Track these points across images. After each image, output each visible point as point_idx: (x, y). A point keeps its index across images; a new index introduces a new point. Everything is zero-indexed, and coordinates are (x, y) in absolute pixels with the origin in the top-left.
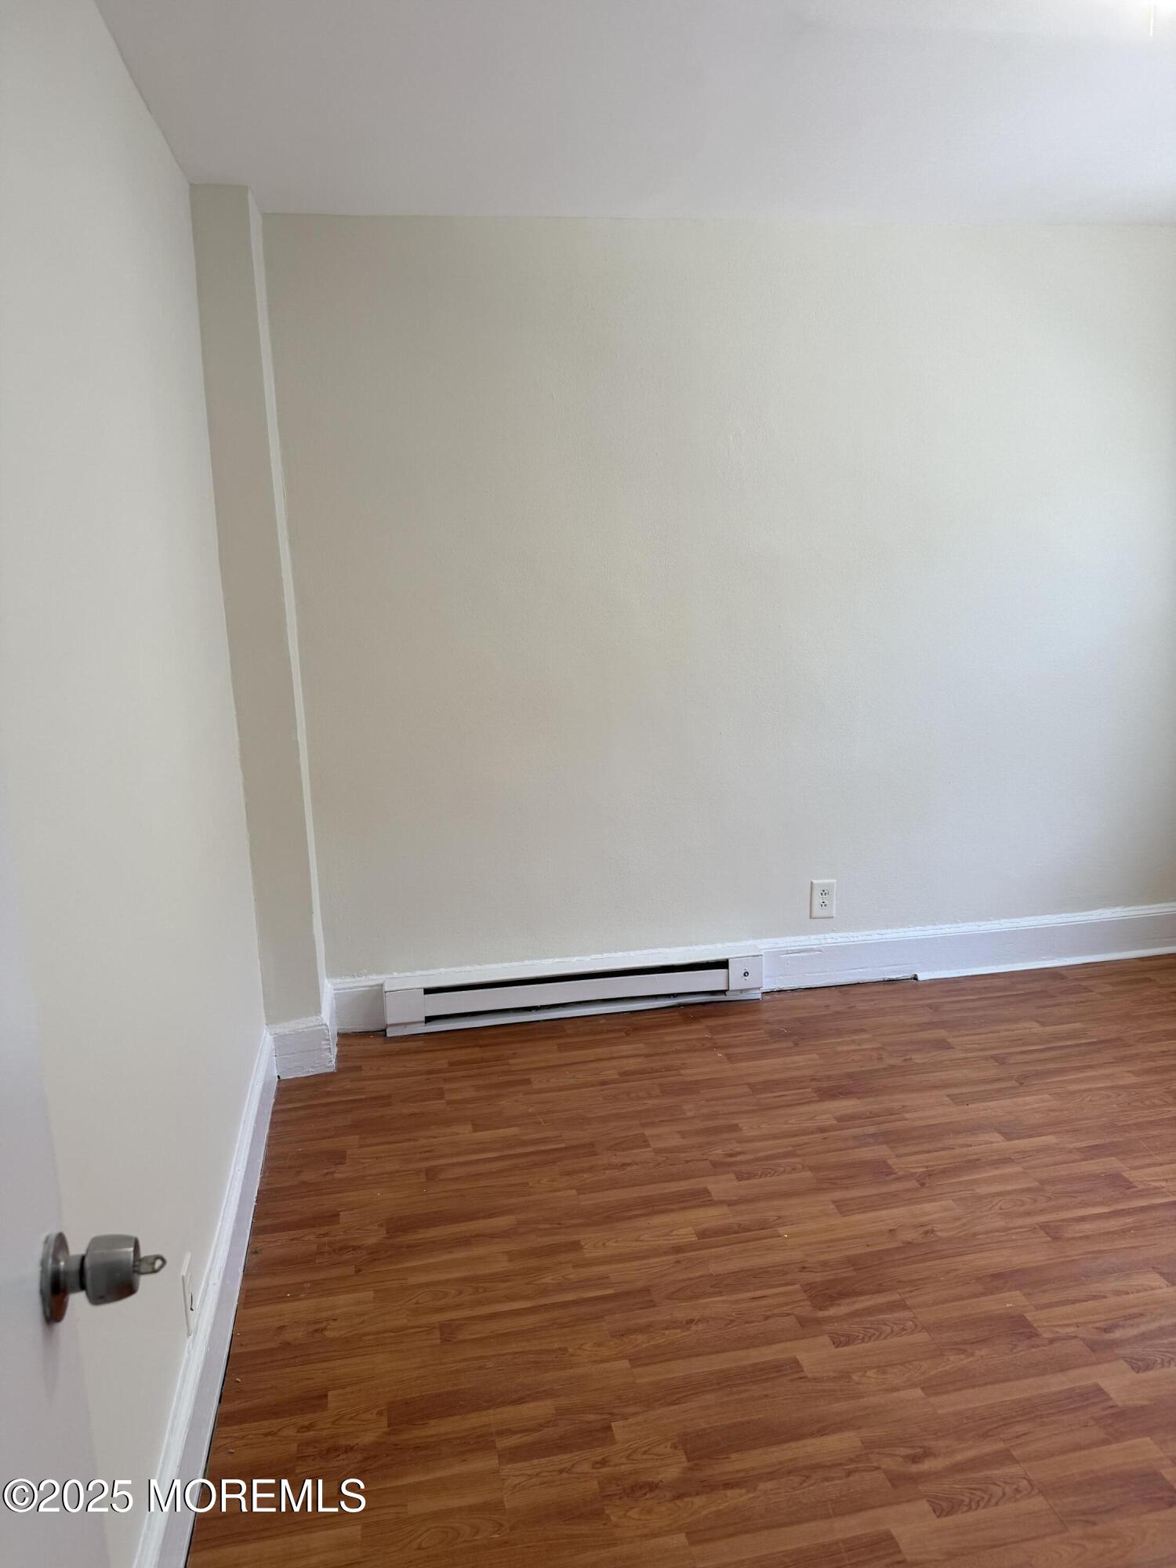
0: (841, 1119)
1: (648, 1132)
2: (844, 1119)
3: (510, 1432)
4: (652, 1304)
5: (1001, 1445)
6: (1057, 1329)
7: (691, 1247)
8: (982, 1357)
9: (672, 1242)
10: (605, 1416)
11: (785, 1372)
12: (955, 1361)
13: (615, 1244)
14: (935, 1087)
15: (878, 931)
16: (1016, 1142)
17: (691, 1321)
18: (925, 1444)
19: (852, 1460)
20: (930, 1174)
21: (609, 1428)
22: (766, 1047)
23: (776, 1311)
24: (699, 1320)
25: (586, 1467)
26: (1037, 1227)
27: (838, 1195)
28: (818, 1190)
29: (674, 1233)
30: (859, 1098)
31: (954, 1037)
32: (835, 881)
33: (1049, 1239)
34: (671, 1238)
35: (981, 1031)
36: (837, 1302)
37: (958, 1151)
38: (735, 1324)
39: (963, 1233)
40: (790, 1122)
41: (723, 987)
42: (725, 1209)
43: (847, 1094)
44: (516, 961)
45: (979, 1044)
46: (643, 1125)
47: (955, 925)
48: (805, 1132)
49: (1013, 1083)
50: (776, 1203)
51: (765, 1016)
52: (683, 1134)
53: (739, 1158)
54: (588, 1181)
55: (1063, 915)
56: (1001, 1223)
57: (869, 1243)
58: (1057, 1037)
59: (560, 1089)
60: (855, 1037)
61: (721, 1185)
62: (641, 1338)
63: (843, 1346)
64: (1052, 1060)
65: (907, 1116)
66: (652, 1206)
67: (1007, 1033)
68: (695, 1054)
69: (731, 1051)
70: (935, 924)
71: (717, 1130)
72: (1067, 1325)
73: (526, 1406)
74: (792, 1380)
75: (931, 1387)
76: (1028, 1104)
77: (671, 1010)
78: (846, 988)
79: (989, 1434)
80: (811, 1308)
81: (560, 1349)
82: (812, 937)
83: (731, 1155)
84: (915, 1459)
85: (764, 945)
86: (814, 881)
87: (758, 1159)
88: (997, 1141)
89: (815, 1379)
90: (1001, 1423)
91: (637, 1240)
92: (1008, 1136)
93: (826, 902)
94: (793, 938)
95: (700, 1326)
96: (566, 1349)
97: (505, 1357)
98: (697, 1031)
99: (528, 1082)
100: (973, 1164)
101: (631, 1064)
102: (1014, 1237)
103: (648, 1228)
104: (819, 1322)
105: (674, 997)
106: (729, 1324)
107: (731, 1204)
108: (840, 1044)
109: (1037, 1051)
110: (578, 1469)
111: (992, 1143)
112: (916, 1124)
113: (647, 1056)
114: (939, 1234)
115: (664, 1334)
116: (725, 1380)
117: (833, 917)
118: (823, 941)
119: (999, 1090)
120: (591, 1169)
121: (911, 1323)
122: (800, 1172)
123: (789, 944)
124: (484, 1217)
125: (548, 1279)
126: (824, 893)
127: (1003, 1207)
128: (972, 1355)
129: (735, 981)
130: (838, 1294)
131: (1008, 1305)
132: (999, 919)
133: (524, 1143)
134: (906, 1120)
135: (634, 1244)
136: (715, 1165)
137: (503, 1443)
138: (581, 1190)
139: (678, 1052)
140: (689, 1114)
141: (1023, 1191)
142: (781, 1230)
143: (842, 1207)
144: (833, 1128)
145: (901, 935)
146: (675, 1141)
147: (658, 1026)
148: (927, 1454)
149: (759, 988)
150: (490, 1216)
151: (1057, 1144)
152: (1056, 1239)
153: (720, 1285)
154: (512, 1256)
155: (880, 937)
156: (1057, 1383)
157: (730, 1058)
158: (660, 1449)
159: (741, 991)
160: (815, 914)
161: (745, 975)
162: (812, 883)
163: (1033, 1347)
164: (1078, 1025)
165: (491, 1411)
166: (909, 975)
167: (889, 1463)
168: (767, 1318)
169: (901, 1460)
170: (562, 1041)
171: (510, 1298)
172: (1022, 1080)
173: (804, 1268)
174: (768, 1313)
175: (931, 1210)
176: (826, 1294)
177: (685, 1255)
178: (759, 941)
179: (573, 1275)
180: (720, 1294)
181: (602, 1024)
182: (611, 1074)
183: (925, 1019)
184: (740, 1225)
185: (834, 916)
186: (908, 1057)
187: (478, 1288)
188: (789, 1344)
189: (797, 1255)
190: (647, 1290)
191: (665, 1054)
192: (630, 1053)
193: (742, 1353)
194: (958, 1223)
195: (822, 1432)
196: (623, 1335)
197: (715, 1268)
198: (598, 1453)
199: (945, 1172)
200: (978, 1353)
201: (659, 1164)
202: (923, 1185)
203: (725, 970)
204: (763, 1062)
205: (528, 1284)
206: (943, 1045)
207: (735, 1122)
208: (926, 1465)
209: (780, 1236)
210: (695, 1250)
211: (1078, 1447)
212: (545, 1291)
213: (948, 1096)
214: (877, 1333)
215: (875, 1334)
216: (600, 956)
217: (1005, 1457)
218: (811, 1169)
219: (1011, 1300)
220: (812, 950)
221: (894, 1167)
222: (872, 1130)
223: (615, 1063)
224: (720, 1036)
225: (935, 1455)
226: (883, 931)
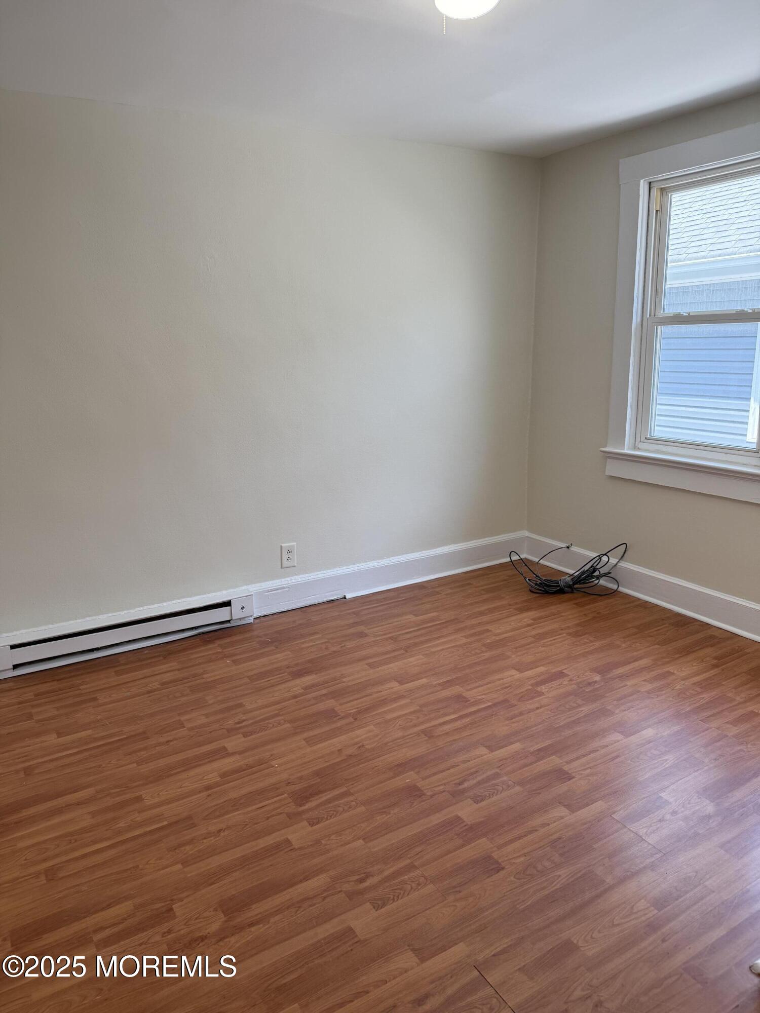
0: (306, 688)
1: (183, 718)
2: (308, 688)
3: (102, 928)
4: (194, 825)
5: (408, 861)
6: (434, 789)
7: (217, 784)
8: (395, 814)
9: (205, 784)
10: (168, 903)
11: (282, 848)
12: (380, 819)
13: (166, 793)
14: (359, 660)
15: (322, 572)
16: (406, 685)
17: (220, 831)
18: (366, 871)
19: (325, 891)
20: (359, 712)
21: (171, 909)
22: (258, 652)
23: (273, 813)
24: (225, 829)
25: (158, 938)
26: (420, 732)
27: (306, 735)
28: (295, 734)
29: (205, 778)
30: (316, 674)
31: (369, 629)
32: (295, 543)
33: (427, 738)
34: (203, 781)
35: (383, 623)
36: (311, 799)
37: (375, 696)
38: (248, 826)
39: (380, 744)
40: (275, 695)
41: (229, 619)
42: (237, 757)
43: (308, 673)
44: (79, 619)
45: (382, 631)
46: (179, 715)
47: (365, 563)
48: (284, 700)
49: (402, 651)
50: (269, 747)
51: (256, 633)
52: (207, 716)
53: (244, 724)
54: (145, 756)
55: (423, 552)
56: (400, 734)
57: (327, 760)
58: (424, 622)
59: (119, 701)
60: (312, 638)
61: (234, 743)
62: (188, 848)
63: (315, 825)
64: (421, 635)
65: (344, 680)
66: (188, 765)
67: (397, 623)
68: (211, 664)
69: (235, 658)
70: (354, 564)
71: (229, 709)
72: (439, 786)
73: (113, 909)
74: (285, 853)
75: (367, 838)
76: (411, 662)
77: (192, 638)
78: (304, 609)
79: (401, 856)
80: (294, 807)
81: (133, 867)
82: (283, 580)
83: (239, 723)
84: (361, 881)
85: (253, 588)
86: (283, 545)
87: (256, 722)
88: (395, 686)
89: (300, 849)
90: (407, 849)
91: (181, 787)
92: (401, 683)
93: (291, 558)
94: (271, 582)
95: (226, 833)
96: (137, 867)
97: (95, 881)
98: (213, 649)
99: (95, 699)
100: (384, 702)
101: (168, 677)
102: (408, 741)
103: (187, 778)
104: (300, 814)
105: (196, 629)
106: (245, 827)
107: (240, 753)
108: (303, 643)
109: (414, 631)
110: (152, 940)
111: (392, 688)
112: (350, 684)
113: (179, 670)
114: (367, 747)
115: (203, 843)
116: (244, 862)
117: (295, 566)
118: (290, 582)
119: (394, 657)
120: (145, 749)
121: (354, 803)
122: (283, 724)
123: (270, 586)
124: (71, 793)
125: (122, 824)
126: (289, 552)
127: (401, 724)
128: (390, 814)
129: (236, 613)
130: (310, 795)
131: (407, 781)
132: (389, 558)
133: (96, 740)
134: (344, 682)
135: (180, 790)
136: (229, 731)
137: (97, 937)
138: (139, 763)
139: (200, 664)
140: (211, 702)
141: (411, 713)
142: (273, 763)
143: (310, 741)
144: (302, 695)
145: (335, 573)
146: (203, 720)
147: (185, 650)
148: (368, 876)
149: (251, 616)
150: (75, 791)
151: (428, 683)
152: (430, 737)
153: (236, 804)
154: (93, 814)
155: (323, 575)
156: (436, 819)
157: (234, 662)
158: (207, 914)
159: (240, 619)
160: (284, 565)
161: (242, 609)
162: (281, 546)
163: (422, 801)
164: (434, 614)
165: (88, 919)
166: (341, 596)
167: (347, 887)
168: (268, 818)
169: (353, 883)
170: (117, 669)
171: (94, 842)
172: (407, 649)
173: (289, 783)
174: (269, 815)
175: (361, 734)
176: (302, 797)
177: (212, 791)
178: (250, 586)
179: (139, 818)
180: (237, 810)
181: (146, 654)
182: (156, 685)
183: (351, 621)
184: (247, 765)
185: (296, 564)
186: (343, 645)
187: (70, 840)
188: (283, 831)
189: (284, 776)
190: (190, 817)
191: (190, 667)
192: (168, 670)
193: (254, 843)
194: (377, 739)
195: (306, 879)
196: (176, 849)
197: (233, 795)
198: (165, 927)
199: (368, 710)
200: (392, 812)
201: (192, 737)
202: (355, 719)
203: (229, 607)
204: (257, 662)
205: (107, 830)
206: (362, 635)
207: (240, 702)
208: (367, 884)
209: (273, 767)
210: (219, 786)
211: (449, 852)
212: (119, 832)
213: (367, 664)
214: (335, 813)
215: (333, 814)
216: (142, 609)
217: (411, 867)
218: (290, 722)
219: (409, 778)
220: (284, 588)
221: (338, 712)
222: (324, 692)
223: (158, 677)
224: (227, 650)
225: (372, 876)
226: (325, 572)
